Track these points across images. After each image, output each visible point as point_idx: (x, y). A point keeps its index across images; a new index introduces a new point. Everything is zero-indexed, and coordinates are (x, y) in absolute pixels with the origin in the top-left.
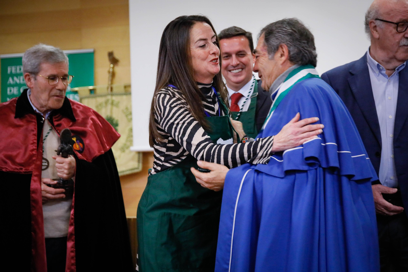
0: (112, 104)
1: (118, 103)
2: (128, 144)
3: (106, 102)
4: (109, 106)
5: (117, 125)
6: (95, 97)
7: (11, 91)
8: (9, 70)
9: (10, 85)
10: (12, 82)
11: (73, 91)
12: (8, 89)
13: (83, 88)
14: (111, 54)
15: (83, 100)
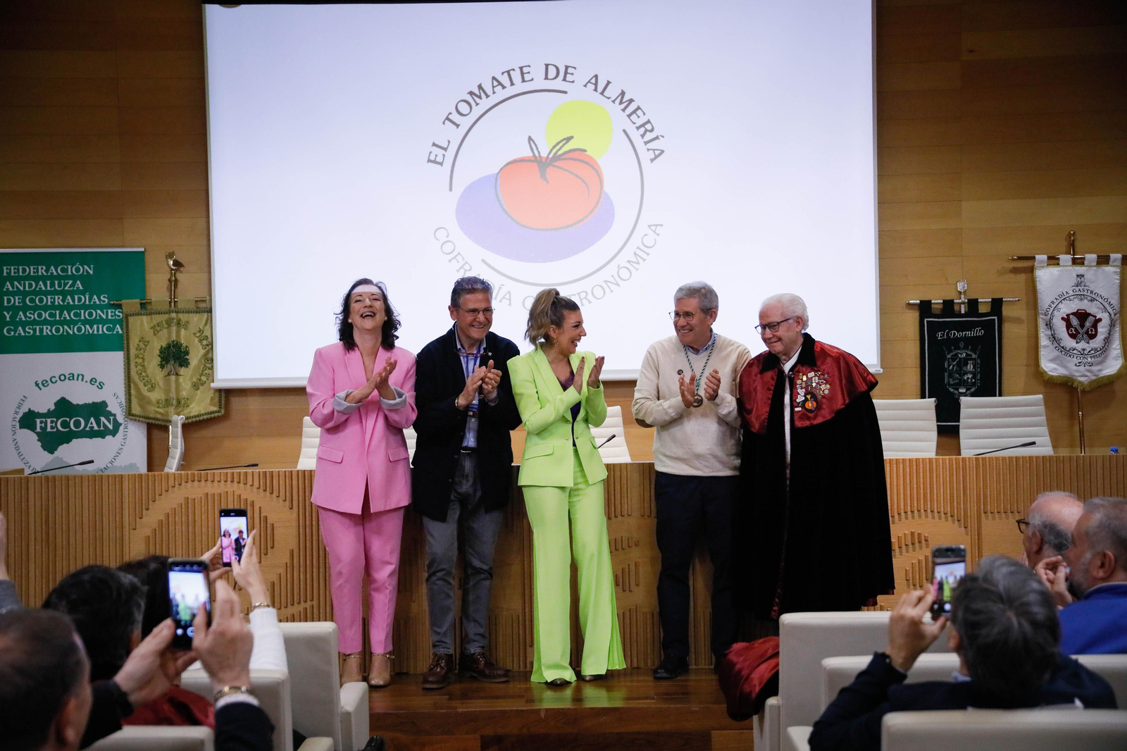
0: (178, 324)
1: (188, 322)
2: (204, 378)
3: (169, 323)
4: (174, 329)
5: (187, 353)
6: (150, 314)
7: (9, 301)
8: (5, 271)
9: (8, 293)
10: (11, 289)
11: (113, 304)
12: (5, 298)
13: (130, 301)
14: (170, 255)
15: (131, 319)
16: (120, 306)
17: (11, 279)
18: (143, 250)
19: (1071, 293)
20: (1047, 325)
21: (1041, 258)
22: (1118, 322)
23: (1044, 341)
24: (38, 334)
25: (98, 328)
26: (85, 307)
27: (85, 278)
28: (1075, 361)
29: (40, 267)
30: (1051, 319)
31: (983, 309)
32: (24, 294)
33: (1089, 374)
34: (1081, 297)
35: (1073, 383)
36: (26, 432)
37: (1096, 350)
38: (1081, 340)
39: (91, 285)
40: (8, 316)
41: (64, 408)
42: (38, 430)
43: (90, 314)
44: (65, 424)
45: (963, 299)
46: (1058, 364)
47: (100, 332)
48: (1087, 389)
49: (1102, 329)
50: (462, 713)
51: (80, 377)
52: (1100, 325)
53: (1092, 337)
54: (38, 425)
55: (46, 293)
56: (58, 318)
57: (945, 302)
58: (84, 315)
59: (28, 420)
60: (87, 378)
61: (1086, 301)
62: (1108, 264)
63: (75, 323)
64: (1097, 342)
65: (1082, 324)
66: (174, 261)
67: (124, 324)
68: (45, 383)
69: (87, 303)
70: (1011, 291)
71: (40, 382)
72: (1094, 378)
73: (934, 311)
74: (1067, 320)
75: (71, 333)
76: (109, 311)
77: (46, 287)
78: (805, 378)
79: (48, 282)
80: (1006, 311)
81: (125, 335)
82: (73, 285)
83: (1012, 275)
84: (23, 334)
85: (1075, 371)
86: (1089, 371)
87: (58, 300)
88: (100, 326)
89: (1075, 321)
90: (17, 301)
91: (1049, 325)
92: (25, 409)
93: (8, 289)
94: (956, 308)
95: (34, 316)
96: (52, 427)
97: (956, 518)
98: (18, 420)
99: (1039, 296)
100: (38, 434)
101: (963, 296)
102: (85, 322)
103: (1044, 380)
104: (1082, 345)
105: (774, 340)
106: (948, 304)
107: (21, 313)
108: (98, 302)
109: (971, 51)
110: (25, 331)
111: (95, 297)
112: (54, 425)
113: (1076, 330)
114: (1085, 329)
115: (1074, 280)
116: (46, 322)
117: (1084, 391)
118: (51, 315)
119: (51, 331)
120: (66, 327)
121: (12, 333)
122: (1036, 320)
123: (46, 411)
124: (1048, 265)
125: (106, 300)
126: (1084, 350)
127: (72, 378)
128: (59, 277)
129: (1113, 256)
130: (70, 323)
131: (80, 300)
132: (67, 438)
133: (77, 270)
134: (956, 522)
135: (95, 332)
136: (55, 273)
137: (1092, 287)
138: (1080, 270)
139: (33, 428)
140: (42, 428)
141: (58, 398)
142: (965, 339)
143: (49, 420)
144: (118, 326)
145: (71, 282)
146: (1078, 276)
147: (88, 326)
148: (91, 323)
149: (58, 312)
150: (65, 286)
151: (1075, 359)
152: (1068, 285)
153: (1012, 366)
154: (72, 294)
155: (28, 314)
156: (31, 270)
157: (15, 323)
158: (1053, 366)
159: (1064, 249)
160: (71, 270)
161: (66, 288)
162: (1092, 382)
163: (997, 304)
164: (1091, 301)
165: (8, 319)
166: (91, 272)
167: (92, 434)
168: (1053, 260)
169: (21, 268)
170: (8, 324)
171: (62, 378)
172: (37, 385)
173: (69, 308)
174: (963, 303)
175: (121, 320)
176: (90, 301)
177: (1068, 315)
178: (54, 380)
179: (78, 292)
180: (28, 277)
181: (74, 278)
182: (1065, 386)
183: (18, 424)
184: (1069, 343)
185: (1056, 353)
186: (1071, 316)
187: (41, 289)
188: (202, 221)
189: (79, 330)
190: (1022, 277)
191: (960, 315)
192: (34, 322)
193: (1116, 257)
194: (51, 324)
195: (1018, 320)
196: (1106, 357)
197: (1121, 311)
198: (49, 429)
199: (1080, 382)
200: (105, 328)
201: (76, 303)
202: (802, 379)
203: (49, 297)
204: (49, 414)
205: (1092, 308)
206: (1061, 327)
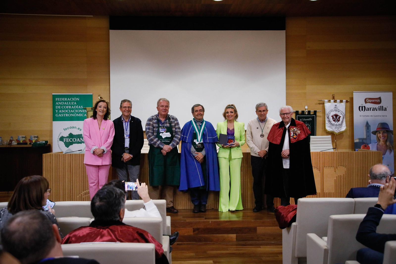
7: (57, 107)
8: (56, 99)
9: (57, 105)
10: (58, 104)
11: (84, 108)
12: (56, 106)
13: (88, 107)
14: (99, 96)
15: (88, 112)
16: (86, 109)
17: (58, 101)
18: (92, 94)
19: (334, 110)
20: (327, 118)
21: (326, 100)
22: (345, 117)
23: (327, 122)
24: (64, 116)
25: (80, 114)
26: (77, 109)
27: (77, 102)
28: (335, 127)
29: (65, 98)
30: (329, 116)
31: (311, 113)
32: (61, 105)
33: (338, 131)
34: (336, 111)
35: (334, 133)
36: (61, 142)
37: (340, 124)
38: (336, 122)
39: (78, 103)
40: (57, 111)
41: (71, 136)
42: (64, 141)
43: (78, 111)
44: (71, 140)
45: (307, 111)
46: (330, 128)
47: (81, 116)
48: (338, 134)
49: (341, 119)
50: (188, 222)
51: (75, 127)
52: (340, 118)
53: (339, 121)
54: (64, 140)
55: (67, 105)
56: (70, 112)
57: (302, 111)
58: (76, 111)
59: (62, 139)
60: (77, 128)
61: (337, 112)
62: (342, 102)
63: (74, 113)
64: (340, 122)
65: (336, 118)
66: (100, 97)
67: (87, 114)
68: (66, 129)
69: (77, 108)
70: (319, 109)
71: (65, 129)
72: (339, 131)
73: (299, 114)
74: (333, 116)
75: (73, 116)
76: (83, 110)
77: (67, 104)
78: (293, 130)
79: (67, 102)
80: (317, 114)
81: (87, 117)
82: (74, 103)
83: (319, 105)
84: (61, 116)
85: (335, 130)
86: (338, 130)
87: (70, 107)
88: (81, 114)
89: (334, 117)
90: (59, 107)
91: (328, 118)
92: (61, 136)
93: (57, 104)
94: (305, 113)
95: (63, 111)
96: (68, 141)
97: (317, 168)
98: (59, 139)
99: (326, 110)
100: (64, 142)
101: (306, 110)
102: (77, 113)
103: (326, 132)
104: (336, 123)
105: (287, 118)
106: (303, 112)
107: (60, 110)
108: (80, 108)
109: (309, 47)
110: (61, 115)
111: (79, 106)
112: (68, 140)
113: (335, 119)
114: (337, 119)
115: (334, 106)
116: (67, 113)
117: (337, 135)
118: (68, 111)
119: (68, 115)
120: (72, 114)
121: (58, 116)
122: (325, 116)
123: (66, 136)
124: (328, 102)
125: (82, 107)
126: (337, 124)
127: (73, 127)
128: (70, 101)
129: (344, 100)
130: (73, 113)
131: (75, 107)
132: (71, 143)
133: (75, 99)
134: (317, 169)
135: (79, 116)
136: (69, 100)
137: (339, 108)
138: (336, 104)
139: (63, 141)
140: (66, 141)
141: (70, 133)
142: (307, 121)
143: (67, 139)
144: (85, 114)
145: (73, 102)
146: (335, 105)
147: (77, 114)
148: (78, 113)
149: (70, 110)
150: (72, 103)
151: (334, 127)
152: (333, 108)
153: (319, 128)
154: (73, 105)
155: (62, 111)
156: (63, 99)
157: (59, 113)
158: (329, 128)
159: (331, 99)
160: (73, 99)
161: (72, 104)
162: (339, 133)
163: (315, 112)
164: (338, 112)
165: (57, 112)
166: (79, 100)
167: (78, 143)
168: (329, 101)
169: (60, 98)
170: (57, 113)
171: (71, 128)
172: (64, 129)
173: (73, 109)
174: (307, 112)
175: (86, 113)
176: (78, 108)
177: (333, 115)
178: (68, 128)
179: (75, 105)
180: (62, 101)
181: (74, 101)
182: (332, 134)
183: (59, 140)
184: (333, 122)
185: (330, 125)
186: (334, 116)
187: (65, 104)
188: (108, 87)
189: (75, 115)
190: (321, 105)
191: (306, 115)
192: (64, 113)
193: (344, 101)
194: (68, 113)
195: (320, 116)
196: (342, 126)
197: (345, 115)
198: (67, 141)
199: (336, 133)
200: (82, 115)
201: (75, 108)
202: (292, 130)
203: (67, 106)
204: (67, 137)
205: (339, 114)
206: (331, 118)
